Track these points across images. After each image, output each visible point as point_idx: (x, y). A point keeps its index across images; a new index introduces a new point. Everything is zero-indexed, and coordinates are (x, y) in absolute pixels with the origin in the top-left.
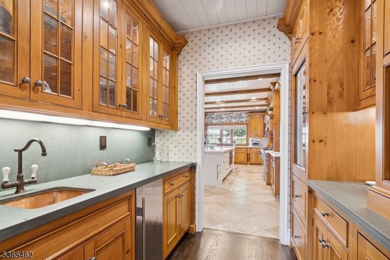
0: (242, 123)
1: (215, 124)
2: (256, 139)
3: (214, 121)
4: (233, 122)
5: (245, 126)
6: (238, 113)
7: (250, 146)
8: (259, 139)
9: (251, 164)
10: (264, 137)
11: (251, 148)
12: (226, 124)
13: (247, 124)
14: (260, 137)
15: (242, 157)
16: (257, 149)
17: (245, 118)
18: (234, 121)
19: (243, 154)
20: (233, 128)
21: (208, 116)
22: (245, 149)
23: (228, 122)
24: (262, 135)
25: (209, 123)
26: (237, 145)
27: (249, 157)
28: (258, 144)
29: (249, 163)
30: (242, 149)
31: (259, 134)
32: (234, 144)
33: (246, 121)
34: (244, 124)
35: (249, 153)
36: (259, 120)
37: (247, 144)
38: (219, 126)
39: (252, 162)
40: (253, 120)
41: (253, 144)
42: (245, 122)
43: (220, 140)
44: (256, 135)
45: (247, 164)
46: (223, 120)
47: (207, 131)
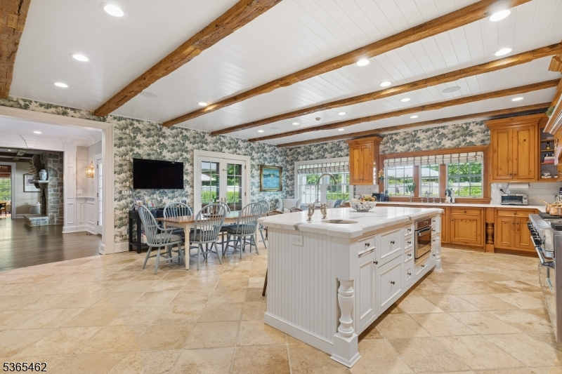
0: (471, 148)
1: (401, 155)
2: (511, 187)
3: (399, 149)
4: (447, 146)
5: (480, 153)
6: (460, 122)
7: (496, 202)
8: (526, 187)
9: (496, 250)
10: (539, 179)
11: (496, 210)
12: (428, 153)
13: (485, 150)
14: (527, 180)
15: (470, 231)
16: (516, 211)
17: (480, 135)
18: (447, 144)
19: (475, 223)
20: (447, 162)
21: (385, 139)
22: (477, 212)
23: (432, 148)
24: (534, 173)
25: (387, 152)
26: (457, 201)
27: (490, 231)
28: (520, 199)
29: (490, 247)
30: (470, 212)
31: (523, 170)
32: (448, 199)
33: (483, 141)
34: (476, 150)
35: (490, 221)
36: (523, 135)
37: (487, 199)
38: (411, 159)
39: (499, 244)
40: (503, 137)
41: (503, 198)
42: (479, 144)
43: (415, 188)
44: (514, 175)
45: (484, 249)
46: (420, 145)
47: (383, 170)
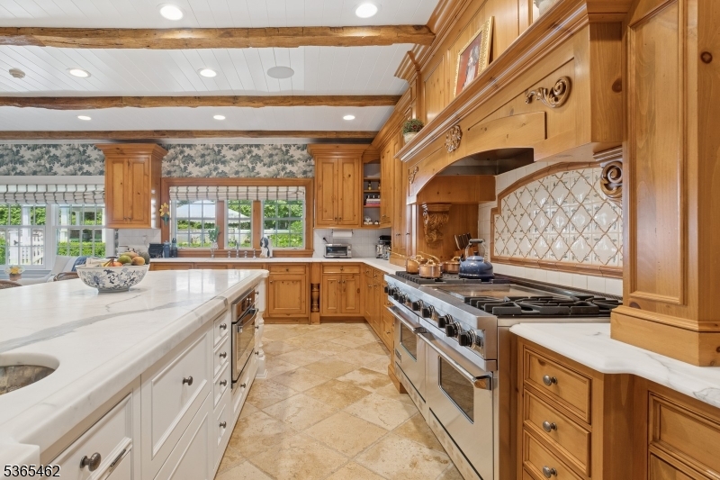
0: (290, 181)
1: (197, 182)
2: (336, 235)
3: (195, 171)
4: (262, 175)
5: (302, 189)
7: (320, 255)
8: (349, 235)
9: (323, 320)
10: (362, 225)
11: (322, 265)
12: (237, 182)
13: (307, 184)
14: (350, 226)
15: (294, 296)
16: (342, 265)
17: (301, 164)
18: (263, 171)
19: (298, 284)
20: (262, 198)
21: (171, 151)
22: (301, 270)
23: (242, 175)
24: (358, 219)
25: (174, 175)
26: (275, 254)
27: (315, 294)
28: (344, 249)
29: (316, 316)
30: (293, 270)
31: (348, 215)
32: (264, 251)
33: (305, 172)
34: (296, 183)
35: (315, 281)
36: (348, 169)
37: (309, 251)
38: (213, 189)
39: (325, 312)
40: (328, 169)
41: (328, 250)
42: (300, 176)
43: (218, 236)
44: (339, 220)
45: (308, 321)
46: (226, 169)
47: (168, 204)
